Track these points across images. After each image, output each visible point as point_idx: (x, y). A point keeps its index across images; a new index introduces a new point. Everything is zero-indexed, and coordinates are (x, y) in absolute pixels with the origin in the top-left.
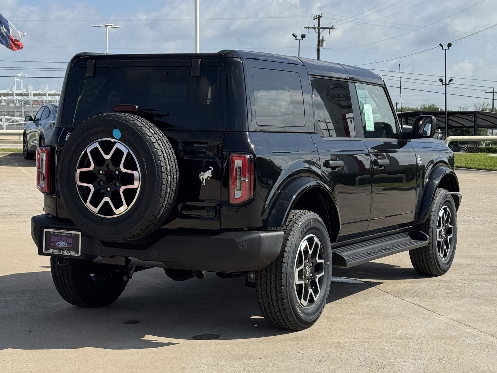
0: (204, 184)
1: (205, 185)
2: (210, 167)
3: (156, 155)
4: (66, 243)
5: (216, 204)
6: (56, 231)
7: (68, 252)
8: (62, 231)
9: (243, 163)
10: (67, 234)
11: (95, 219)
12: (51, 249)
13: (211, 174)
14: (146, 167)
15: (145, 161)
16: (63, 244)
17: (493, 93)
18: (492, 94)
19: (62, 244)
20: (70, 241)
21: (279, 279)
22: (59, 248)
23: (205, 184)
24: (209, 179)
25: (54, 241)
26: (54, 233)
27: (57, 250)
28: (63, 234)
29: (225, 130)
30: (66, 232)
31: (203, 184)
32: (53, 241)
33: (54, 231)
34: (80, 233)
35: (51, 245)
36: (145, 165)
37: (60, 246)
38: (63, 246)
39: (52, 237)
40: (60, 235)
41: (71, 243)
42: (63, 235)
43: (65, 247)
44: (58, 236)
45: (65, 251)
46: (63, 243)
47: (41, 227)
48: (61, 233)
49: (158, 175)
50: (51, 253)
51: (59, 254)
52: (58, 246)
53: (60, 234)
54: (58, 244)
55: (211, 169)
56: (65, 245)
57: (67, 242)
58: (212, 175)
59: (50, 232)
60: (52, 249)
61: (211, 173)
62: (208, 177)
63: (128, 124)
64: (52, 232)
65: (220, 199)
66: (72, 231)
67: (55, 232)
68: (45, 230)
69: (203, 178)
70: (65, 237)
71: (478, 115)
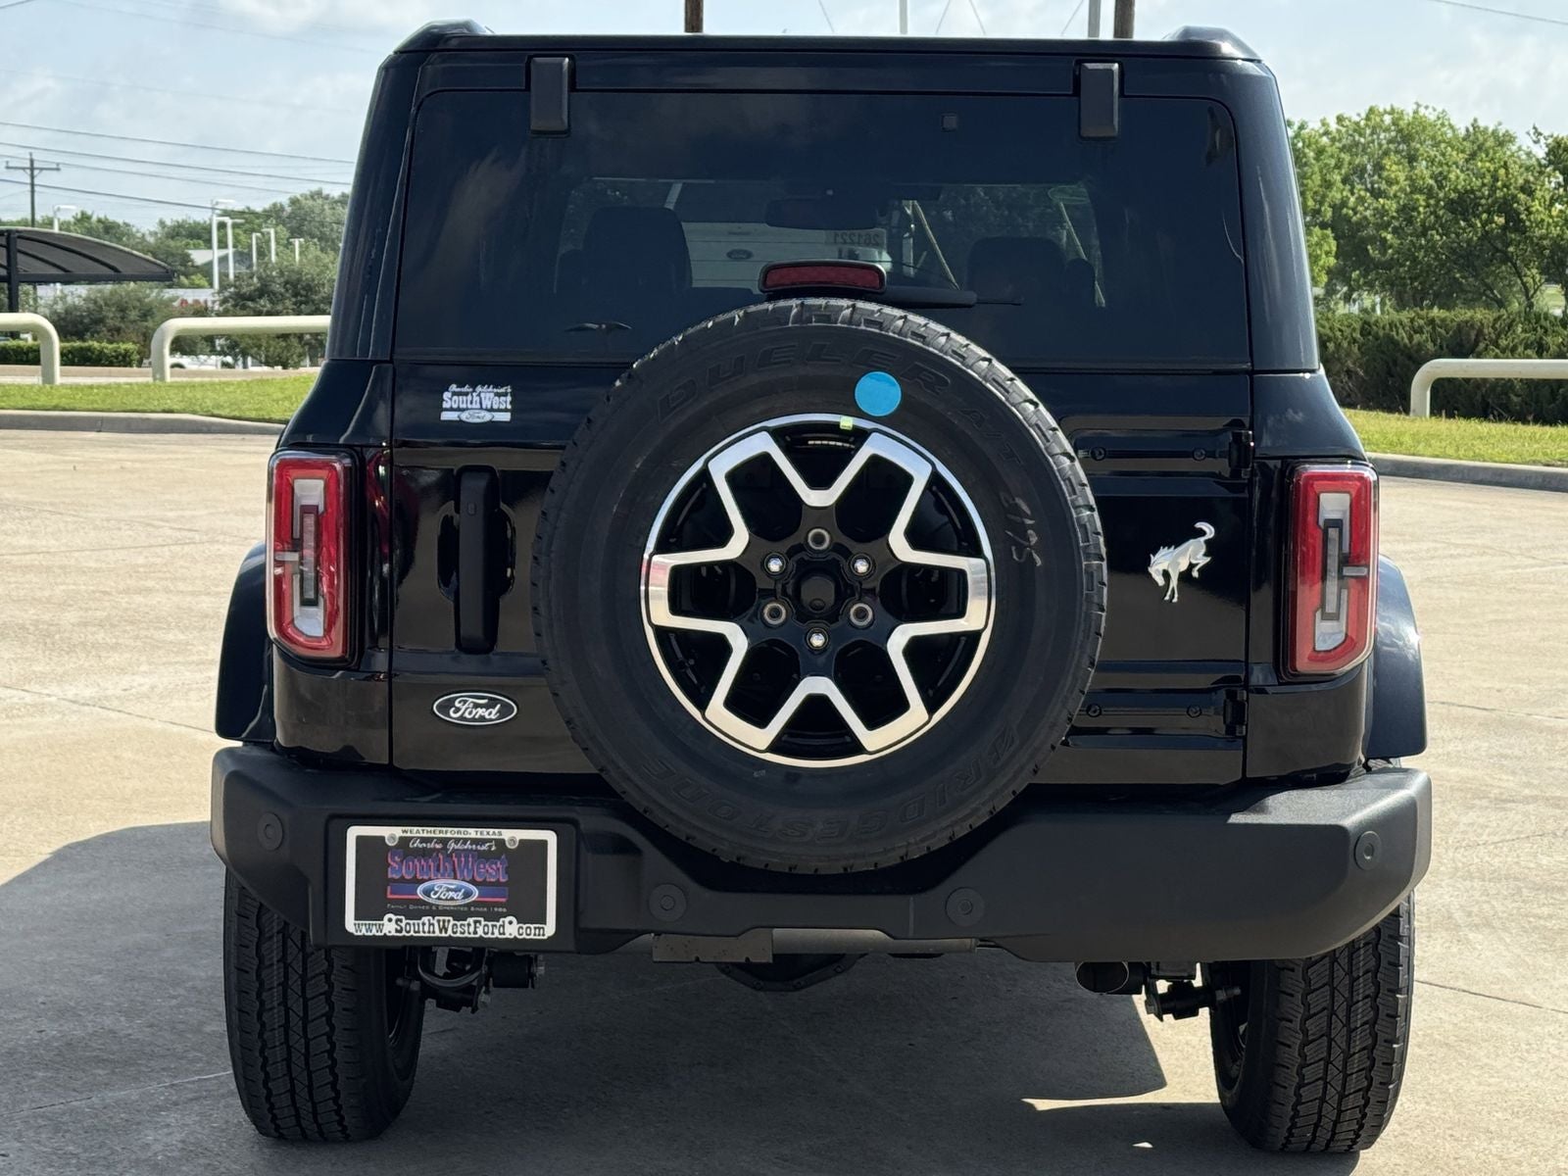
0: (1172, 596)
1: (1175, 600)
2: (1199, 525)
3: (1075, 485)
4: (473, 882)
5: (1220, 676)
6: (416, 832)
7: (483, 923)
8: (450, 832)
9: (1354, 504)
10: (475, 841)
11: (756, 775)
12: (390, 916)
13: (1206, 555)
14: (1034, 540)
15: (1029, 512)
16: (456, 890)
17: (32, 169)
18: (29, 171)
19: (449, 890)
20: (496, 872)
21: (1390, 963)
22: (434, 911)
23: (1176, 596)
24: (1195, 574)
25: (402, 880)
26: (404, 841)
27: (425, 919)
28: (452, 846)
29: (1247, 366)
30: (472, 833)
31: (1167, 598)
32: (397, 877)
33: (404, 831)
34: (550, 837)
35: (389, 896)
36: (1030, 532)
37: (439, 899)
38: (452, 899)
39: (394, 862)
40: (434, 849)
41: (498, 883)
42: (454, 850)
43: (467, 901)
44: (424, 854)
45: (471, 920)
46: (454, 883)
47: (333, 817)
48: (444, 841)
49: (1087, 572)
50: (393, 933)
51: (437, 934)
52: (426, 899)
53: (438, 846)
54: (427, 893)
55: (1202, 533)
56: (467, 894)
57: (478, 879)
58: (1208, 559)
59: (383, 838)
60: (394, 917)
61: (1203, 550)
62: (1191, 566)
63: (931, 349)
64: (392, 837)
65: (1243, 659)
66: (503, 831)
67: (411, 838)
68: (354, 832)
69: (1166, 575)
70: (467, 857)
71: (18, 240)
